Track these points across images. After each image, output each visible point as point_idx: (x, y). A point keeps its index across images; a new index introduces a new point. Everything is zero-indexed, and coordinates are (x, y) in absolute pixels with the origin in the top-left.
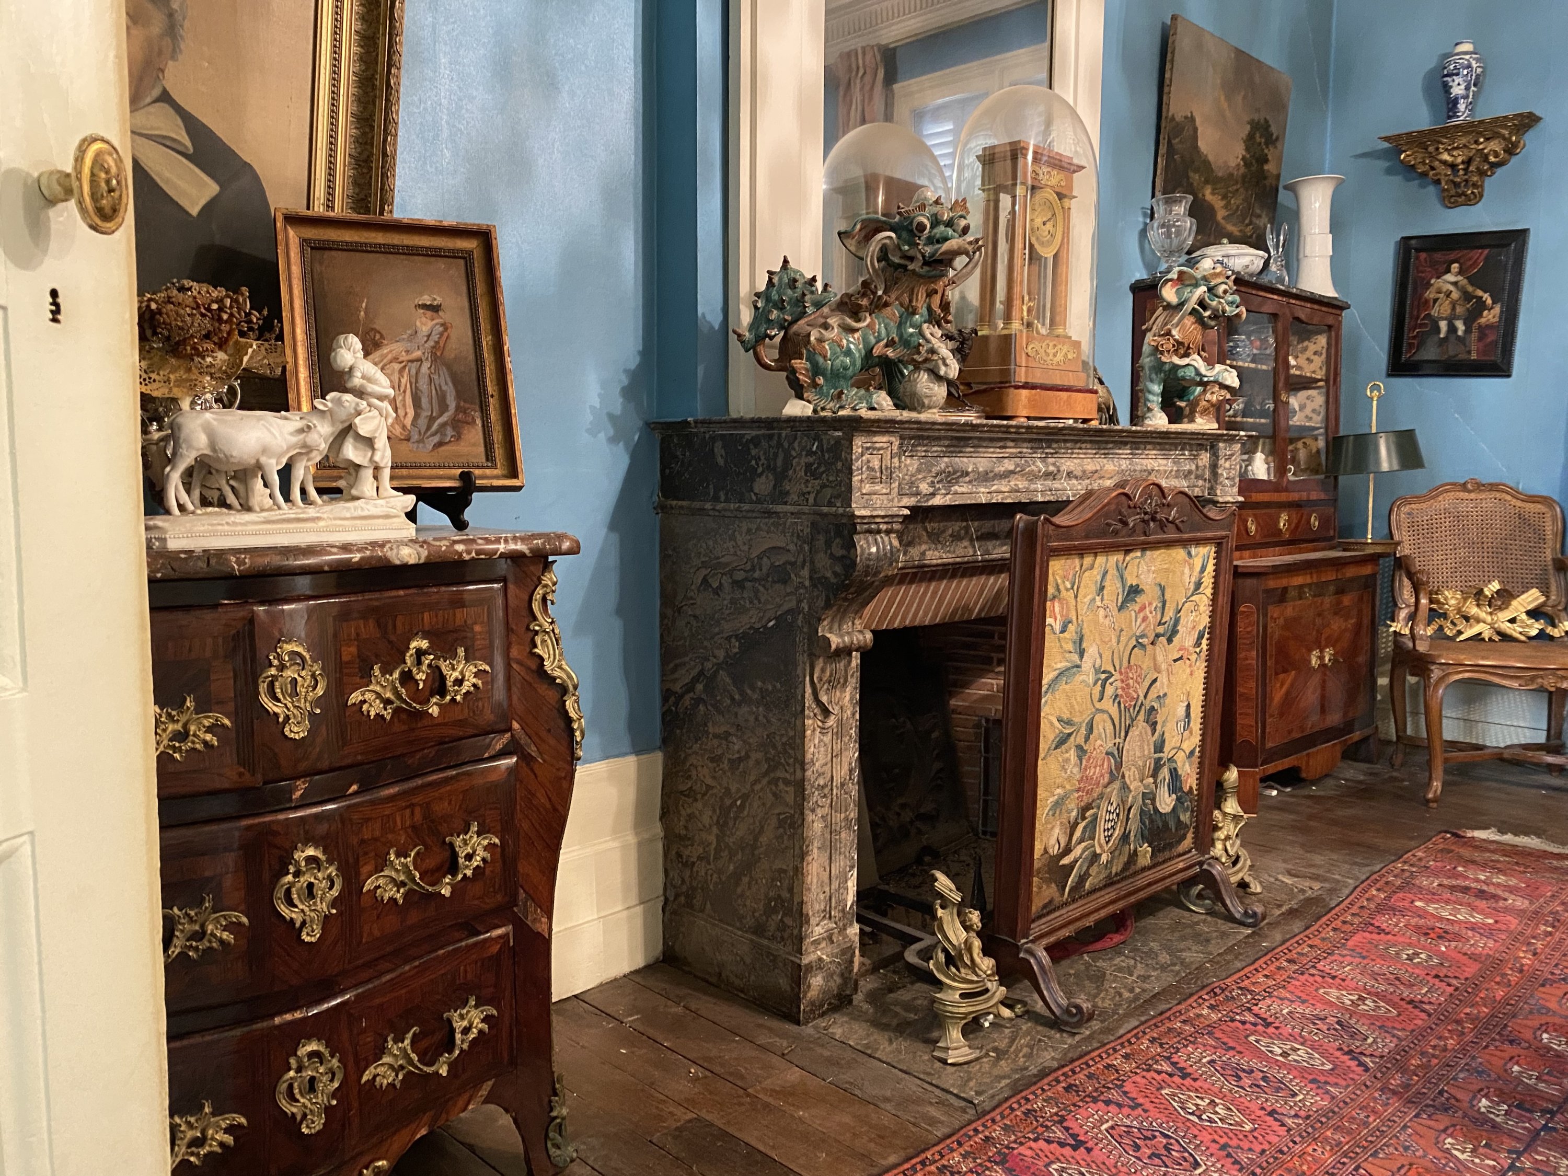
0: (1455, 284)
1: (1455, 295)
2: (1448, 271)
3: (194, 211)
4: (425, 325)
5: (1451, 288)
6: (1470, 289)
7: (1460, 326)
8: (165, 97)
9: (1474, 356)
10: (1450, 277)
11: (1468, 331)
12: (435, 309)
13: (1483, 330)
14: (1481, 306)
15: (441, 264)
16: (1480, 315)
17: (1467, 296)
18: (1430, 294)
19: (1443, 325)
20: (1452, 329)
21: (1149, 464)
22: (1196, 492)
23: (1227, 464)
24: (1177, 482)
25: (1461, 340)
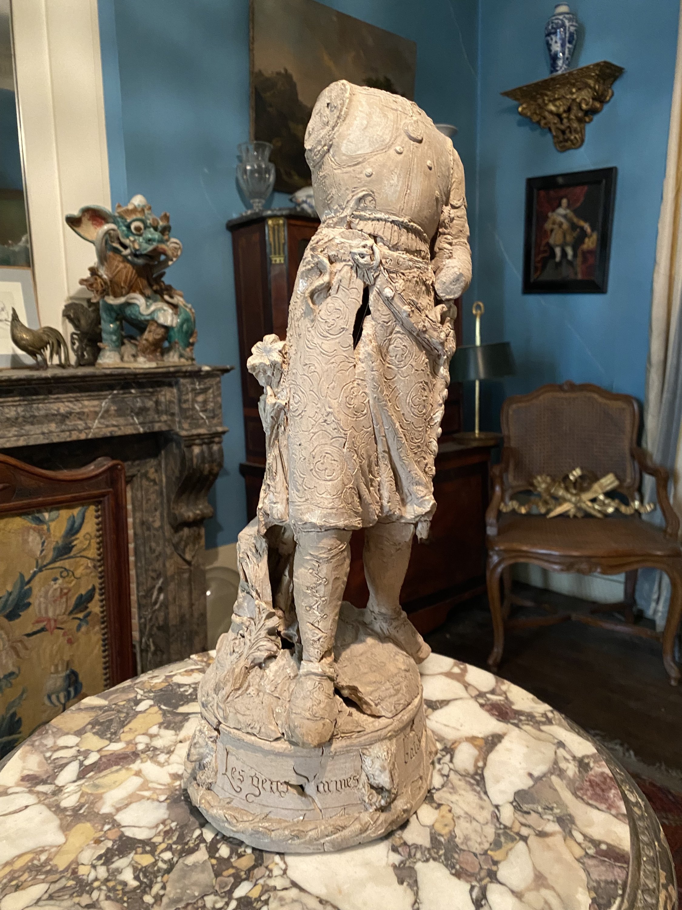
0: (565, 216)
1: (566, 225)
2: (559, 205)
5: (562, 220)
6: (575, 220)
7: (570, 251)
9: (580, 277)
10: (561, 211)
11: (575, 255)
13: (585, 254)
14: (583, 235)
16: (583, 242)
17: (574, 226)
18: (548, 226)
19: (558, 251)
20: (564, 254)
21: (63, 408)
22: (157, 427)
23: (200, 398)
24: (121, 421)
25: (570, 263)
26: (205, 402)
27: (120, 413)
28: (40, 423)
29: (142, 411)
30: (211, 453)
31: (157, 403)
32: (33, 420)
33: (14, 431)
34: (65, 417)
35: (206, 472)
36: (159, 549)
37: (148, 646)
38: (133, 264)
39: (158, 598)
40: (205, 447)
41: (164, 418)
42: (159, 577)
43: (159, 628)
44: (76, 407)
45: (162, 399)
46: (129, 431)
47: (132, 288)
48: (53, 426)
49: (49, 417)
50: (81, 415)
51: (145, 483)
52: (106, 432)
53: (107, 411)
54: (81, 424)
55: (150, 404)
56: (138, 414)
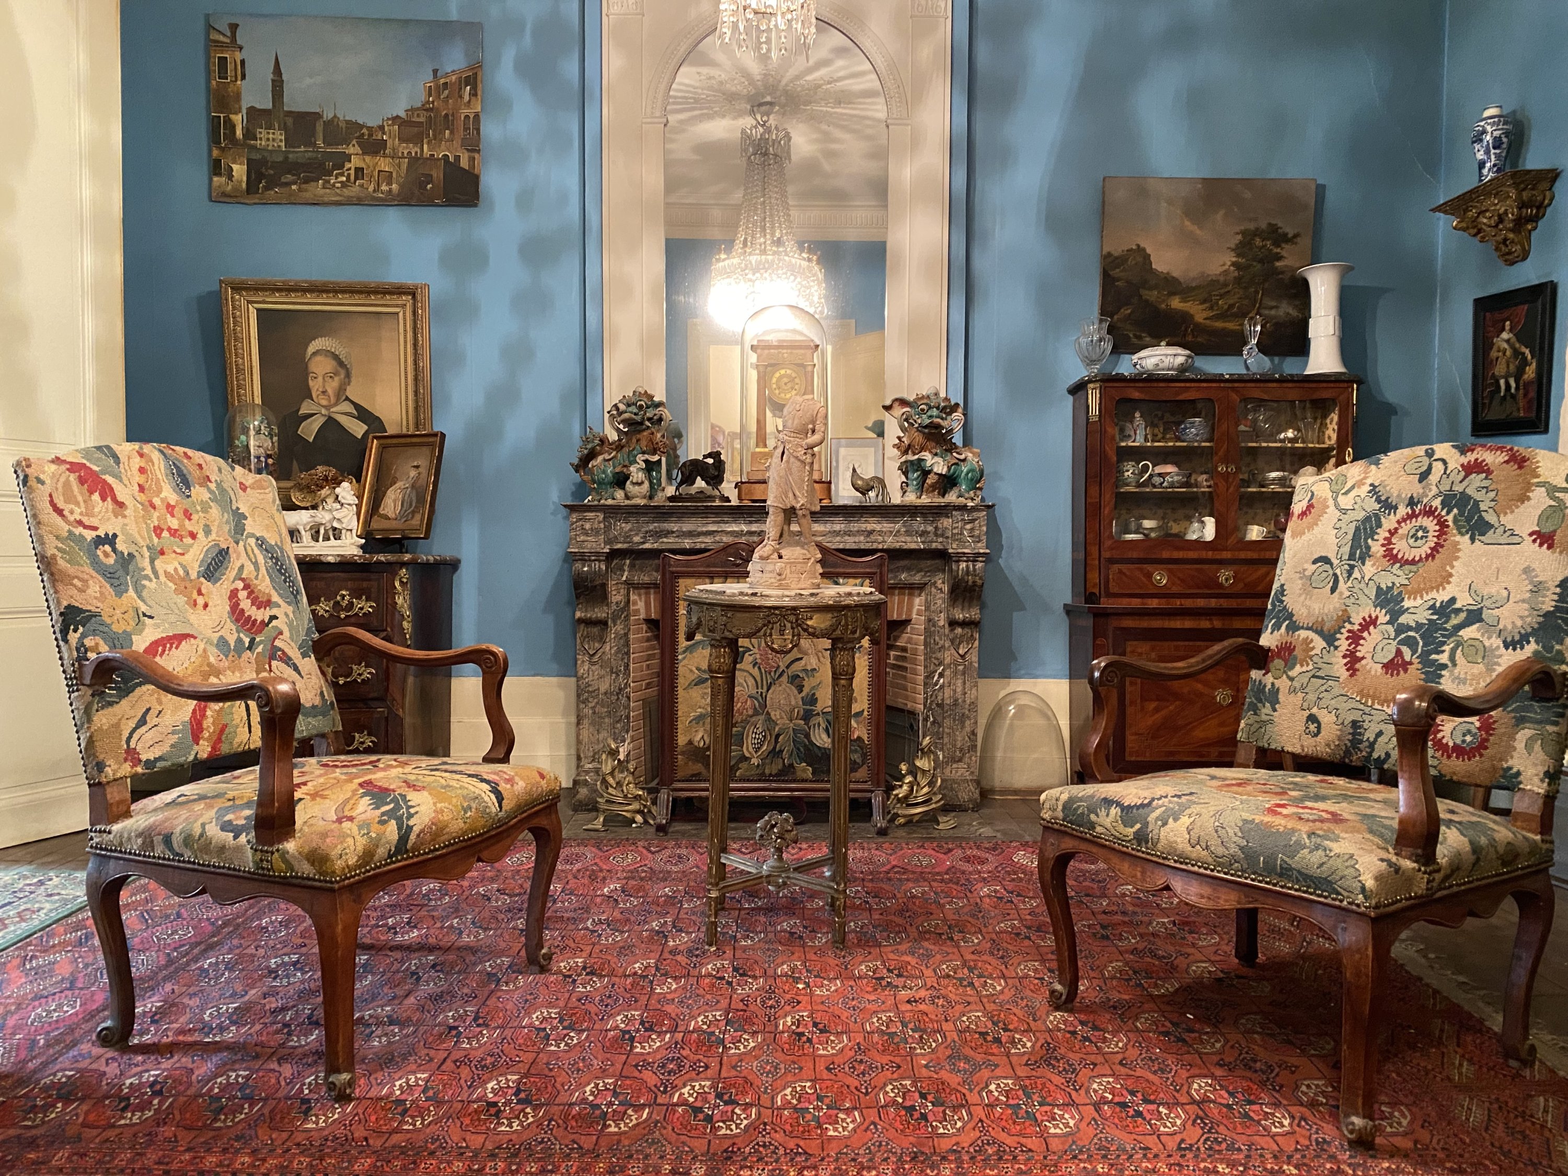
0: (1508, 341)
1: (1509, 352)
2: (1503, 329)
3: (359, 437)
4: (413, 473)
5: (1505, 346)
6: (1517, 345)
7: (1513, 383)
8: (347, 399)
10: (1505, 335)
11: (1517, 388)
12: (417, 467)
13: (1527, 384)
14: (1525, 363)
15: (424, 449)
17: (1517, 353)
18: (1494, 354)
19: (1502, 382)
20: (1508, 386)
21: (869, 527)
22: (934, 545)
23: (968, 526)
24: (909, 539)
25: (1513, 397)
26: (972, 529)
27: (908, 533)
28: (854, 535)
29: (924, 533)
30: (975, 570)
31: (936, 528)
32: (849, 533)
33: (838, 539)
34: (871, 532)
35: (970, 583)
36: (941, 642)
37: (928, 716)
38: (924, 433)
39: (938, 681)
40: (971, 564)
41: (940, 540)
42: (940, 665)
43: (938, 705)
44: (878, 527)
45: (940, 526)
46: (913, 546)
47: (922, 449)
48: (862, 538)
49: (860, 532)
50: (880, 533)
51: (933, 590)
52: (897, 545)
53: (898, 531)
54: (880, 539)
55: (930, 528)
56: (921, 536)
